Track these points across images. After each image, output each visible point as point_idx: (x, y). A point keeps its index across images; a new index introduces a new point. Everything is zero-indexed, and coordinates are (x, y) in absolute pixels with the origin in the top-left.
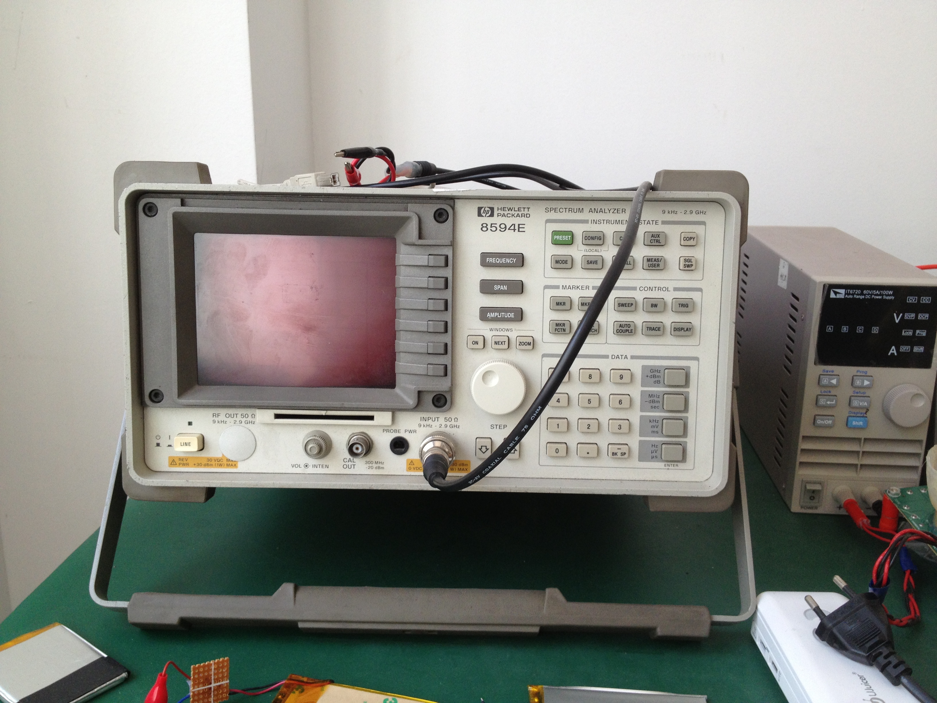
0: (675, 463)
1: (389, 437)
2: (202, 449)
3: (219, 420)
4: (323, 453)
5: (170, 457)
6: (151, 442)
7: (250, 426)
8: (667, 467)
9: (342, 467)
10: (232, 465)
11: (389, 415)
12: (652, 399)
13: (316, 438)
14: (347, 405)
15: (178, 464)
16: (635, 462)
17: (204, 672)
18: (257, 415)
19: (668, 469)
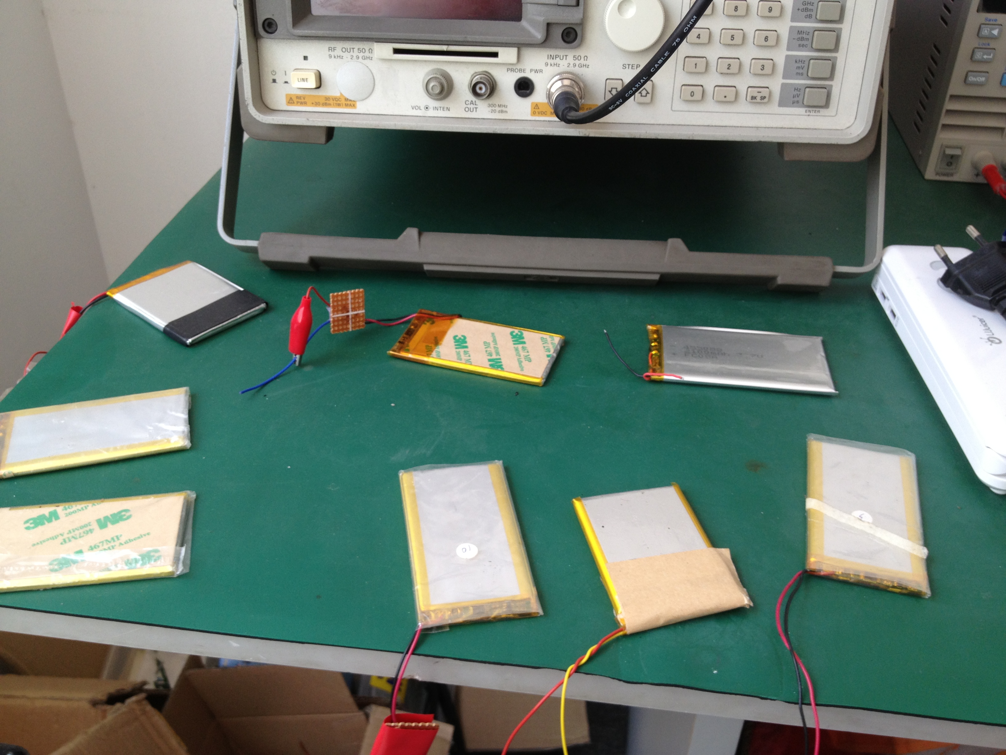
0: (817, 109)
1: (513, 78)
2: (319, 87)
3: (336, 55)
4: (445, 93)
5: (287, 95)
6: (267, 78)
7: (367, 62)
8: (808, 113)
9: (464, 110)
10: (350, 105)
11: (514, 51)
12: (800, 36)
13: (438, 76)
14: (470, 38)
15: (295, 102)
16: (774, 108)
17: (342, 300)
18: (375, 50)
19: (809, 115)
